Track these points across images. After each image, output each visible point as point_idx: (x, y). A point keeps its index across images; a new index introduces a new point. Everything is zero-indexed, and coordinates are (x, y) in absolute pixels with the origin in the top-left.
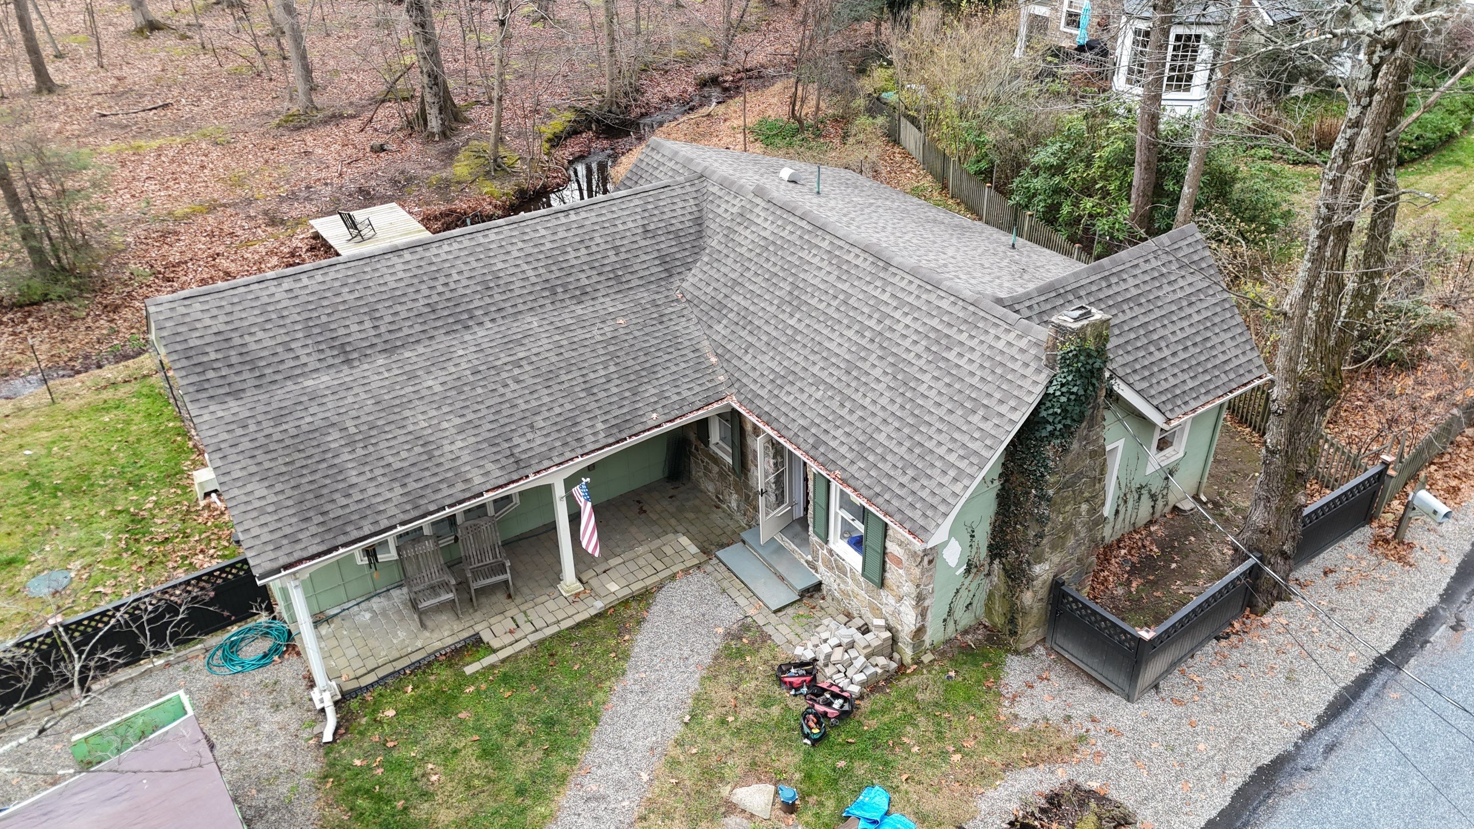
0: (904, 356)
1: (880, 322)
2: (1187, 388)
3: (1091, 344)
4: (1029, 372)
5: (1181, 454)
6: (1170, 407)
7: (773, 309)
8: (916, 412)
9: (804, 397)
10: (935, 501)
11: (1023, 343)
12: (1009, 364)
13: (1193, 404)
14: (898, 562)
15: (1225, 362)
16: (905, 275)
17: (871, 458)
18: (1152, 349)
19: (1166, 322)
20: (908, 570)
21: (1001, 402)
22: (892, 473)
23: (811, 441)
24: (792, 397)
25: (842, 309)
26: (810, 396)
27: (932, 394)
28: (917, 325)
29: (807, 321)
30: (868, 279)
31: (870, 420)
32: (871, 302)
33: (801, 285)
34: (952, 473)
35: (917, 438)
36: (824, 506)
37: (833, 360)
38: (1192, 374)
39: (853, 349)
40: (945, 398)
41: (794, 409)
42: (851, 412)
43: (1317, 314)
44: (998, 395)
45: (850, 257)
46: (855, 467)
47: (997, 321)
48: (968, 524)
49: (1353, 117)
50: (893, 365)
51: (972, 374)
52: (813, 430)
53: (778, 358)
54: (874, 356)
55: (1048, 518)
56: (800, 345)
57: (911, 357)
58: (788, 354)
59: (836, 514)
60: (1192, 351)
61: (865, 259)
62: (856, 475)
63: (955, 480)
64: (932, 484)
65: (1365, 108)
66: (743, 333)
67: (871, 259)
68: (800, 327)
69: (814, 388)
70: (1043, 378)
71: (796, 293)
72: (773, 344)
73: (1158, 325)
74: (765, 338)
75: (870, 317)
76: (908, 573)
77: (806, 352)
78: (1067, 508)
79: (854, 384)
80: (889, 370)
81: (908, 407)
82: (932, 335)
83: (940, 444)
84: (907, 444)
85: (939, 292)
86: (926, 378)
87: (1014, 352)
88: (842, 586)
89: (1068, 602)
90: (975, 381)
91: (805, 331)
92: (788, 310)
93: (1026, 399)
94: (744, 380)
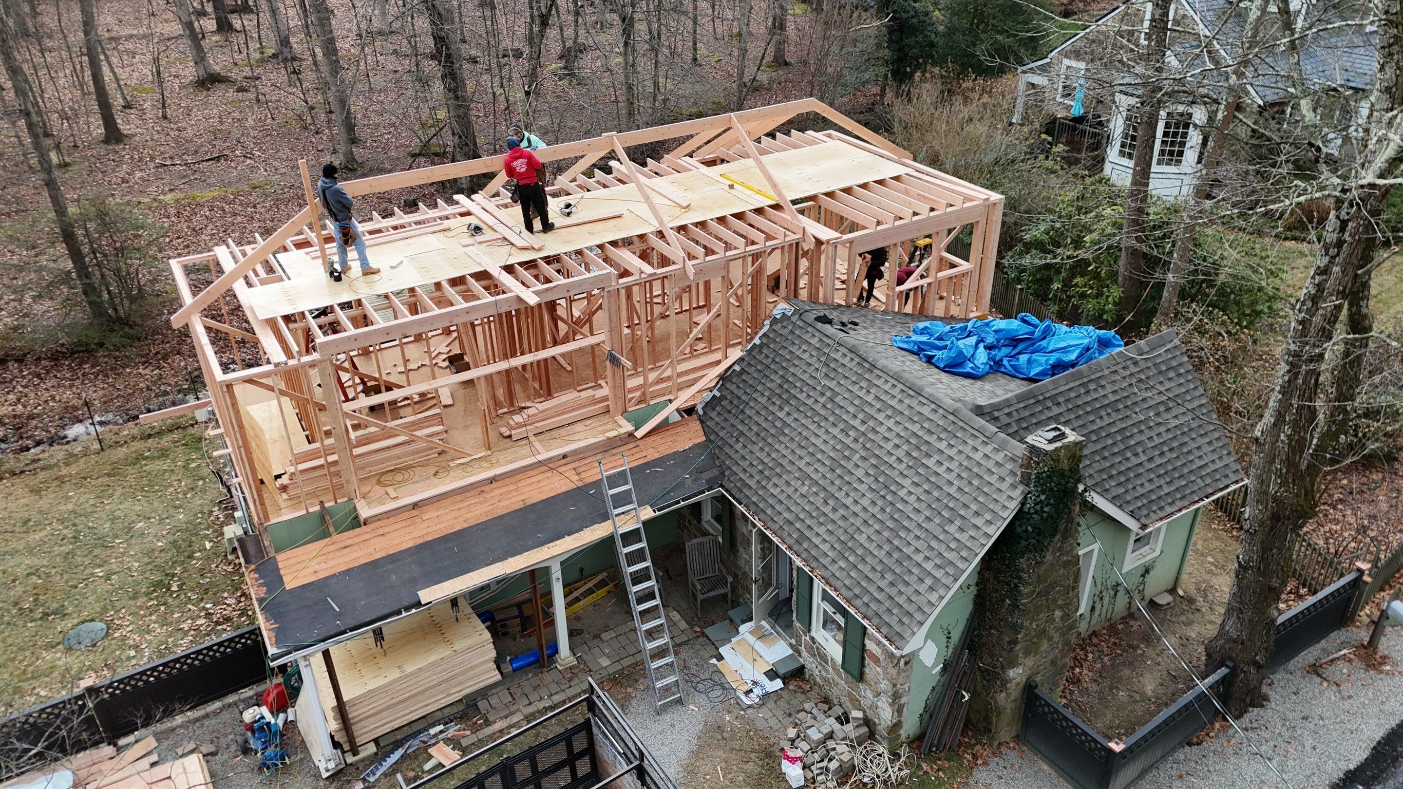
0: (886, 459)
1: (864, 422)
2: (1162, 493)
3: (1065, 465)
4: (1004, 486)
5: (1157, 552)
6: (1145, 512)
7: (763, 400)
8: (896, 516)
9: (790, 491)
10: (911, 608)
11: (1000, 457)
12: (985, 477)
13: (1169, 510)
14: (877, 660)
15: (1201, 467)
16: (889, 379)
17: (852, 559)
18: (1129, 454)
19: (1143, 428)
20: (885, 669)
21: (977, 514)
22: (871, 576)
23: (795, 536)
24: (778, 490)
25: (829, 406)
26: (796, 490)
27: (912, 499)
28: (898, 429)
29: (795, 415)
30: (854, 379)
31: (851, 520)
32: (856, 402)
33: (790, 379)
34: (929, 582)
35: (896, 542)
36: (807, 596)
37: (819, 456)
38: (1168, 480)
39: (838, 447)
40: (924, 505)
41: (781, 502)
42: (834, 510)
43: (1289, 437)
44: (974, 507)
45: (837, 356)
46: (836, 566)
47: (975, 433)
48: (944, 626)
49: (1322, 265)
50: (875, 466)
51: (950, 483)
52: (798, 525)
53: (767, 449)
54: (858, 456)
55: (1022, 627)
56: (788, 438)
57: (892, 460)
58: (776, 447)
59: (819, 605)
60: (1169, 456)
61: (852, 359)
62: (837, 574)
63: (931, 589)
64: (909, 591)
65: (1333, 257)
66: (736, 422)
67: (857, 360)
68: (789, 420)
69: (800, 482)
70: (1017, 494)
71: (786, 386)
72: (762, 435)
73: (1136, 431)
74: (755, 428)
75: (855, 416)
76: (886, 673)
77: (793, 446)
78: (1041, 616)
79: (837, 482)
80: (871, 472)
81: (888, 510)
82: (913, 441)
83: (917, 550)
84: (887, 547)
85: (920, 398)
86: (906, 483)
87: (990, 465)
88: (823, 673)
89: (1041, 705)
90: (952, 490)
91: (793, 425)
92: (778, 403)
93: (1000, 513)
94: (734, 469)
